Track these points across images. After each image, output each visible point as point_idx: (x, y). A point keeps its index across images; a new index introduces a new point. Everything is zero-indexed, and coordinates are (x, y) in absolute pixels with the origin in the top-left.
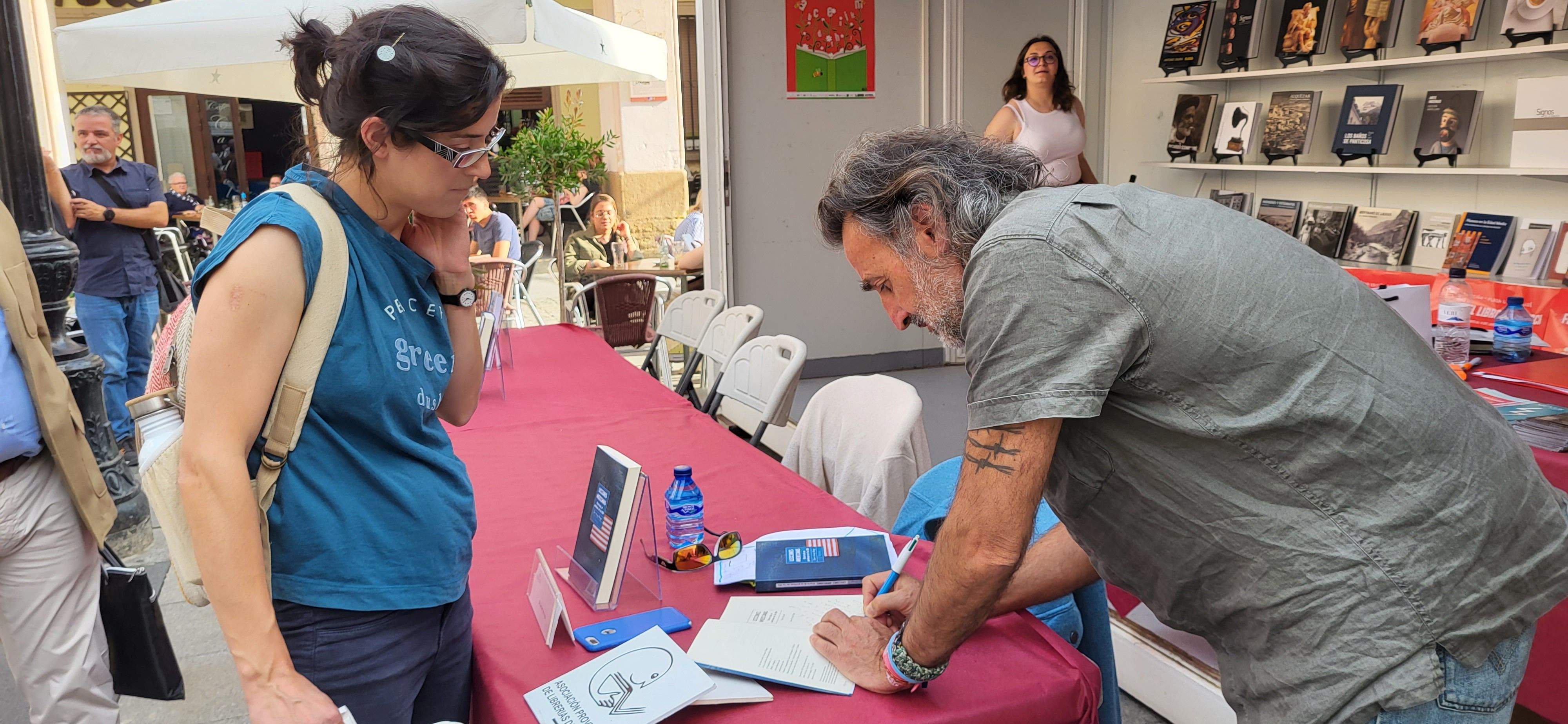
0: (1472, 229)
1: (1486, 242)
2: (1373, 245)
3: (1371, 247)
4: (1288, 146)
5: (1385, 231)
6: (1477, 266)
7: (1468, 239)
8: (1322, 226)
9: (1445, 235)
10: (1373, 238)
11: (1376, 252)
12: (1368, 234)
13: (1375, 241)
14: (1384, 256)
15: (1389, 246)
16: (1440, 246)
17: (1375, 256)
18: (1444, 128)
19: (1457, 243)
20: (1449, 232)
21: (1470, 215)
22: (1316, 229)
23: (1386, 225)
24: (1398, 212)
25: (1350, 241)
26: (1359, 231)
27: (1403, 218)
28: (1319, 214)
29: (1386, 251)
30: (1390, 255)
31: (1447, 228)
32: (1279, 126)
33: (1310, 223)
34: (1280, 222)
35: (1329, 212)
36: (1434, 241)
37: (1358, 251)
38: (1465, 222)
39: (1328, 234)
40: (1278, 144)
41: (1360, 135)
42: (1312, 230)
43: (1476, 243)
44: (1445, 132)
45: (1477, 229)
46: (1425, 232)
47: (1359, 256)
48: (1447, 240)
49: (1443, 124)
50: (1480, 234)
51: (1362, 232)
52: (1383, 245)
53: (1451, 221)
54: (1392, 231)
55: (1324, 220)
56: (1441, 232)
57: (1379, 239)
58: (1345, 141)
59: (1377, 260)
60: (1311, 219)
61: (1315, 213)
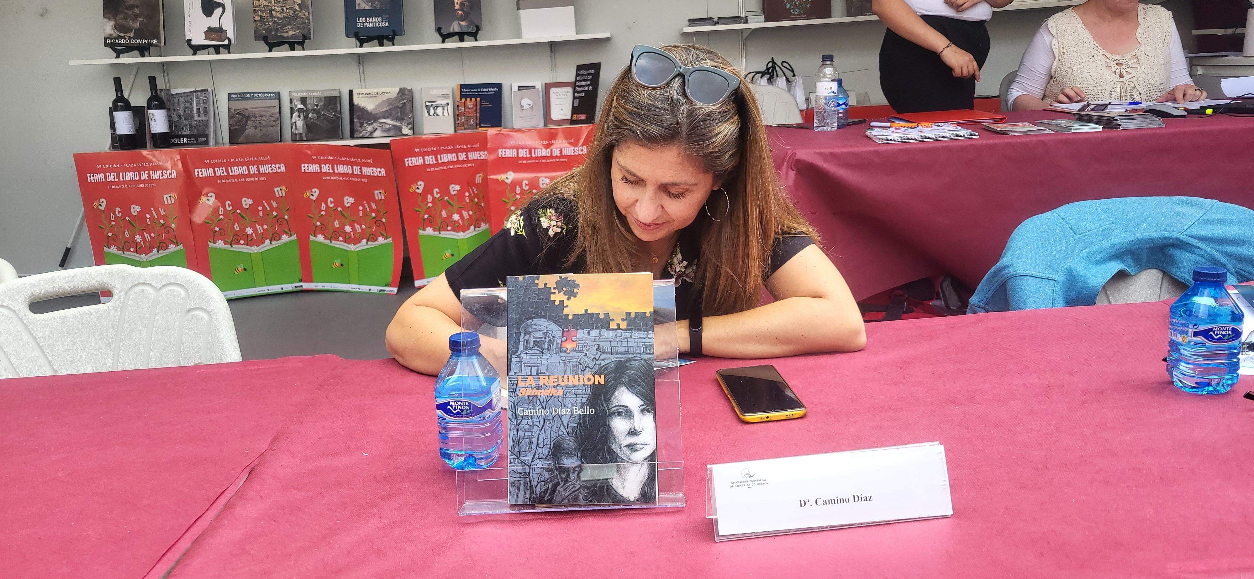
0: (471, 97)
1: (486, 104)
2: (383, 120)
3: (381, 123)
4: (291, 33)
5: (391, 107)
6: (489, 124)
7: (470, 104)
8: (314, 111)
9: (448, 104)
10: (381, 115)
11: (388, 126)
12: (374, 113)
13: (384, 118)
14: (399, 129)
15: (398, 119)
16: (446, 113)
17: (388, 130)
18: (458, 10)
19: (462, 109)
20: (450, 101)
21: (462, 86)
22: (310, 115)
23: (389, 102)
24: (398, 90)
25: (356, 120)
26: (363, 111)
27: (404, 94)
28: (308, 102)
29: (398, 124)
30: (404, 127)
31: (448, 98)
32: (274, 13)
33: (300, 110)
34: (263, 113)
35: (320, 98)
36: (440, 110)
37: (370, 128)
38: (461, 92)
39: (326, 118)
40: (277, 31)
41: (374, 19)
42: (306, 117)
43: (478, 107)
44: (460, 12)
45: (476, 97)
46: (427, 104)
47: (372, 133)
48: (450, 108)
49: (457, 7)
50: (478, 99)
51: (367, 111)
52: (392, 120)
53: (449, 92)
54: (397, 107)
55: (317, 105)
56: (444, 102)
57: (387, 115)
58: (359, 25)
59: (392, 133)
60: (300, 106)
61: (303, 100)
